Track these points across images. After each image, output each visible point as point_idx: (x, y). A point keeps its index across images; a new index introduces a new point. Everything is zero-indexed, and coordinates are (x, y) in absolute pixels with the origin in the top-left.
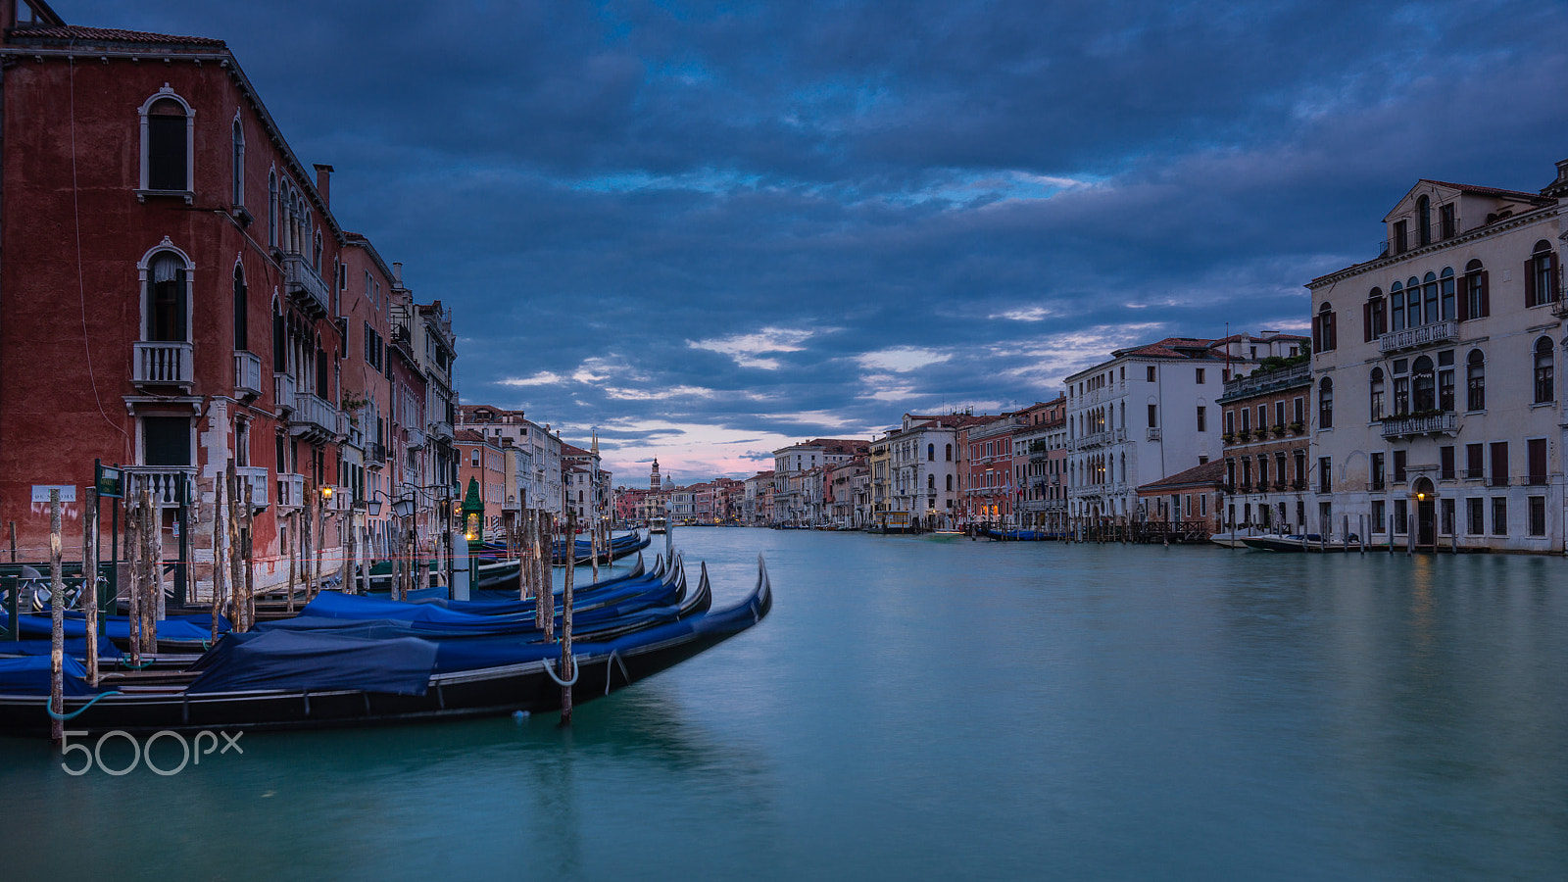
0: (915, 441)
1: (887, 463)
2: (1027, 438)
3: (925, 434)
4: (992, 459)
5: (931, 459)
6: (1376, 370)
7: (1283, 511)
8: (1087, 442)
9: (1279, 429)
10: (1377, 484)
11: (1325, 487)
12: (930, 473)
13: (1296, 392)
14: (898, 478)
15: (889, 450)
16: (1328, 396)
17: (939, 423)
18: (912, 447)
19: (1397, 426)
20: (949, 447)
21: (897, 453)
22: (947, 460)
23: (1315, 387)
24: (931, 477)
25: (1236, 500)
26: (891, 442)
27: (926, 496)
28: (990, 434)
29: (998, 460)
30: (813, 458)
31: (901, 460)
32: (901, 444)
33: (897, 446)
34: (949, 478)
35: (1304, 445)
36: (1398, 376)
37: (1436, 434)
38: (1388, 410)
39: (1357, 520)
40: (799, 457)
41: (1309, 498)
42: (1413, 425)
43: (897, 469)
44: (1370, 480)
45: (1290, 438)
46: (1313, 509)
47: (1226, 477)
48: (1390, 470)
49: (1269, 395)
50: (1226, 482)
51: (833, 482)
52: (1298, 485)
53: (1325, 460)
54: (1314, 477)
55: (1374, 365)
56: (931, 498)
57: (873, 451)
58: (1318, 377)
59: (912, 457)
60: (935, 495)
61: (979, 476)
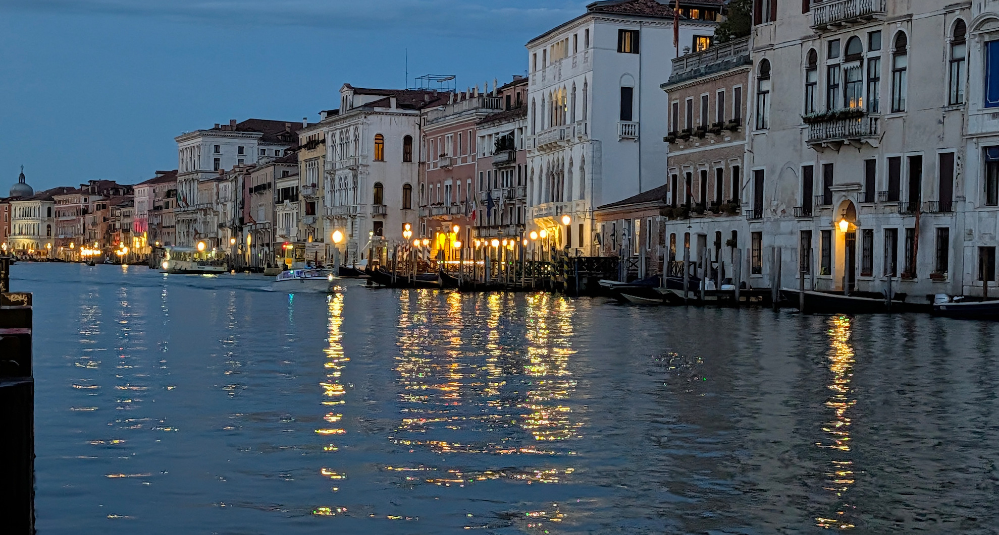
0: (356, 129)
1: (321, 160)
2: (492, 131)
3: (369, 117)
4: (453, 162)
5: (380, 158)
6: (812, 52)
7: (718, 244)
8: (545, 139)
9: (718, 129)
10: (807, 209)
11: (758, 212)
12: (377, 181)
13: (737, 78)
14: (333, 186)
15: (324, 141)
16: (766, 86)
17: (393, 101)
18: (352, 138)
19: (822, 130)
20: (408, 140)
21: (333, 146)
22: (405, 160)
23: (754, 73)
24: (379, 186)
25: (677, 227)
26: (325, 129)
27: (370, 216)
28: (451, 121)
29: (459, 163)
30: (241, 150)
31: (338, 159)
32: (338, 132)
33: (333, 135)
34: (407, 188)
35: (740, 152)
36: (831, 62)
37: (857, 141)
38: (820, 108)
39: (786, 257)
40: (217, 148)
41: (743, 225)
42: (836, 129)
43: (332, 172)
44: (799, 202)
45: (728, 142)
46: (745, 242)
47: (669, 195)
48: (818, 189)
49: (711, 80)
50: (669, 201)
51: (251, 190)
52: (733, 208)
53: (759, 175)
54: (747, 196)
55: (809, 45)
56: (376, 220)
57: (304, 142)
58: (757, 59)
59: (352, 153)
60: (384, 215)
61: (435, 186)
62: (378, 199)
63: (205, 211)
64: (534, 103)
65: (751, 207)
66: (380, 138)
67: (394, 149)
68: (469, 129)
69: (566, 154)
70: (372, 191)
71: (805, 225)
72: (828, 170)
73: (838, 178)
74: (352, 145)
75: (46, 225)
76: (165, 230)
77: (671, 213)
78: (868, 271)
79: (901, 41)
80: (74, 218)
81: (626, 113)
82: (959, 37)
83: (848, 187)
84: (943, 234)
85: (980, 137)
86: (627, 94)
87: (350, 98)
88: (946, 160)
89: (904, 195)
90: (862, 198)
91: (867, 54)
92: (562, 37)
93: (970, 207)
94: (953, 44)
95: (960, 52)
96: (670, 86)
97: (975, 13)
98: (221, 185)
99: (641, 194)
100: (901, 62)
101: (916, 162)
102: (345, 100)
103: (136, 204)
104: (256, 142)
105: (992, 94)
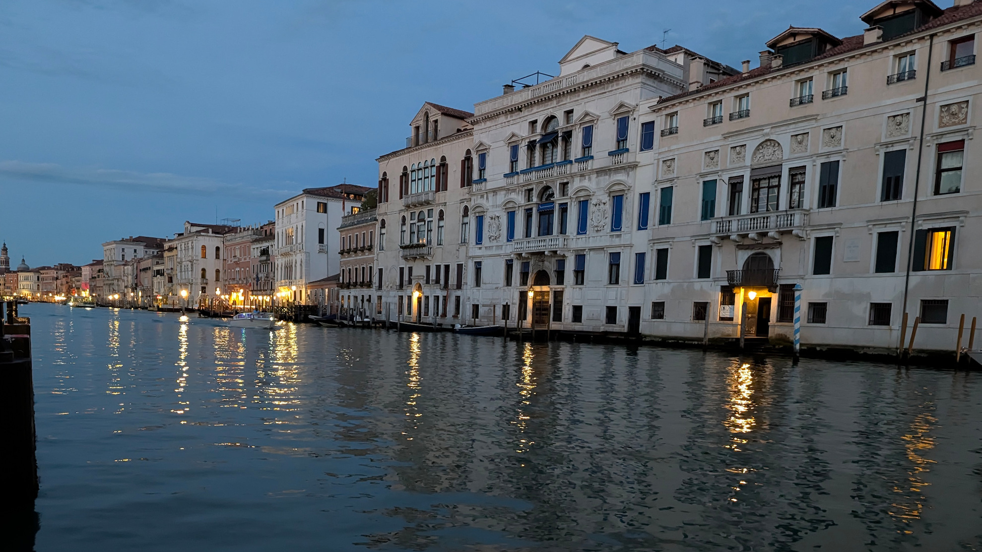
0: (192, 243)
1: (175, 257)
2: (259, 246)
3: (199, 237)
4: (239, 259)
5: (204, 256)
6: (404, 217)
7: (363, 301)
8: (283, 251)
9: (363, 249)
10: (401, 286)
11: (380, 287)
12: (203, 267)
13: (371, 227)
14: (181, 269)
15: (176, 248)
16: (383, 231)
17: (210, 230)
18: (190, 247)
19: (408, 252)
20: (218, 249)
21: (181, 250)
22: (216, 258)
23: (378, 225)
24: (204, 270)
25: (344, 293)
26: (177, 242)
27: (199, 284)
28: (238, 240)
29: (243, 261)
30: (135, 251)
31: (183, 256)
32: (183, 244)
33: (181, 245)
34: (218, 271)
35: (372, 260)
36: (412, 222)
37: (422, 257)
38: (407, 242)
39: (392, 307)
40: (123, 250)
41: (373, 292)
42: (414, 252)
43: (181, 263)
44: (398, 283)
45: (367, 255)
46: (375, 300)
47: (341, 278)
48: (406, 278)
49: (359, 227)
50: (341, 281)
51: (140, 270)
52: (369, 285)
53: (381, 270)
54: (376, 280)
55: (402, 214)
56: (203, 286)
57: (167, 248)
58: (380, 219)
59: (190, 254)
60: (207, 284)
61: (231, 271)
62: (203, 276)
63: (118, 280)
64: (278, 234)
65: (377, 284)
66: (204, 247)
67: (210, 252)
68: (248, 244)
69: (294, 258)
70: (200, 272)
71: (400, 293)
72: (410, 269)
73: (414, 273)
74: (190, 250)
75: (37, 284)
76: (98, 289)
77: (342, 286)
78: (427, 314)
79: (441, 213)
80: (51, 281)
81: (321, 240)
82: (466, 214)
83: (419, 277)
84: (458, 299)
85: (473, 257)
86: (321, 232)
87: (189, 228)
88: (460, 267)
89: (442, 281)
90: (425, 282)
91: (427, 219)
92: (291, 204)
93: (469, 287)
94: (463, 217)
95: (466, 220)
96: (341, 228)
97: (473, 203)
98: (126, 268)
99: (328, 278)
100: (442, 223)
101: (447, 267)
102: (187, 228)
103: (83, 276)
104: (143, 247)
105: (479, 239)
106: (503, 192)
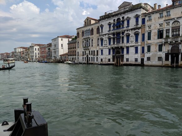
2: (48, 48)
7: (74, 58)
13: (75, 43)
14: (31, 53)
16: (78, 44)
17: (37, 45)
19: (85, 48)
22: (38, 50)
29: (44, 51)
32: (31, 48)
36: (85, 42)
37: (88, 49)
39: (81, 60)
40: (18, 50)
44: (82, 55)
45: (75, 49)
46: (77, 58)
48: (84, 53)
49: (72, 43)
53: (78, 52)
55: (83, 40)
58: (77, 41)
59: (33, 50)
65: (77, 55)
68: (45, 48)
69: (56, 50)
77: (69, 55)
83: (87, 53)
84: (97, 58)
85: (101, 49)
86: (62, 44)
87: (32, 45)
88: (97, 51)
89: (93, 54)
91: (89, 41)
92: (55, 39)
93: (100, 55)
94: (98, 40)
96: (68, 44)
97: (100, 37)
100: (92, 42)
101: (94, 51)
104: (22, 49)
105: (102, 45)
106: (107, 35)
